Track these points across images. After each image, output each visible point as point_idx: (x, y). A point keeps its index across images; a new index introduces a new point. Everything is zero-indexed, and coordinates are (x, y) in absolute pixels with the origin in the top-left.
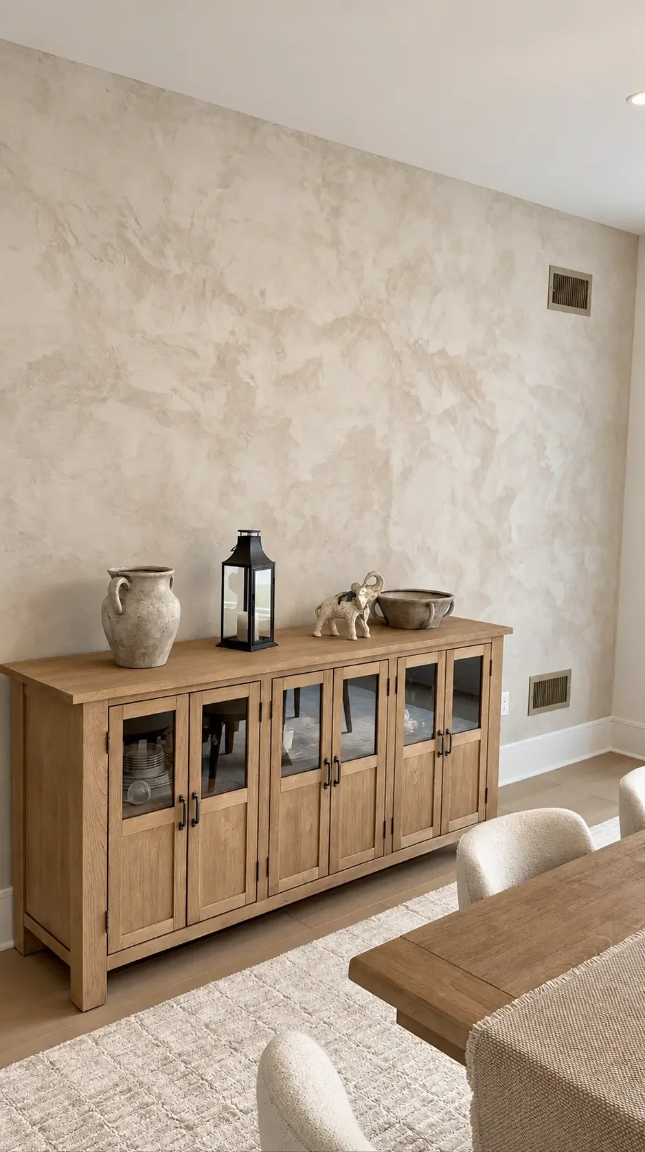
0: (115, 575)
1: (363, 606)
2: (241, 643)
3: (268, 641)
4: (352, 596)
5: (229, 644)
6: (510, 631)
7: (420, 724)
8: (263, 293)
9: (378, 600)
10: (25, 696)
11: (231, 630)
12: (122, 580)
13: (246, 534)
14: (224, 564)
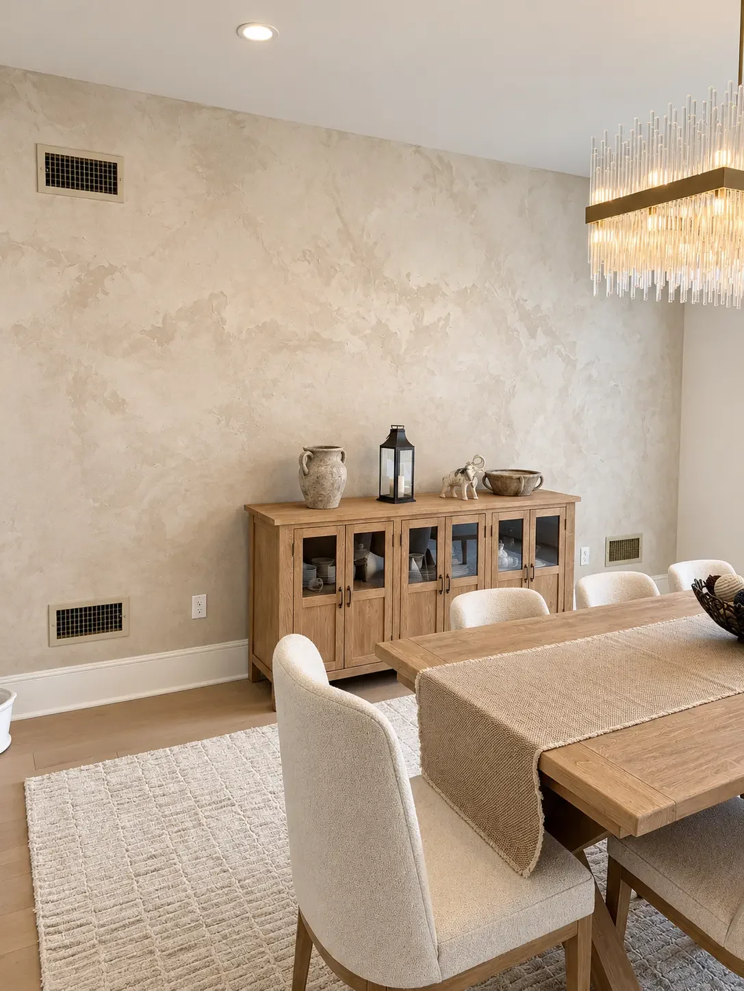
0: (305, 450)
1: (472, 478)
2: (391, 498)
3: (409, 498)
4: (464, 471)
5: (383, 499)
6: (579, 499)
7: (514, 561)
8: (408, 275)
9: (487, 475)
10: (254, 523)
11: (386, 491)
12: (309, 453)
13: (396, 428)
14: (381, 447)
